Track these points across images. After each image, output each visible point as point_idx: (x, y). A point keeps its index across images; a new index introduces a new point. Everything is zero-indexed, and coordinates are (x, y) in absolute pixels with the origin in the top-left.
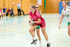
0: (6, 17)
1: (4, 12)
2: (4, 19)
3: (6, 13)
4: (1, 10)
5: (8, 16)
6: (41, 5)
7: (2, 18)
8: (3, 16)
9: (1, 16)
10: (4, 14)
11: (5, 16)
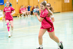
0: (31, 16)
1: (29, 10)
2: (29, 18)
3: (31, 12)
4: (25, 8)
5: (33, 15)
6: (69, 2)
7: (26, 17)
8: (27, 15)
9: (26, 15)
10: (29, 13)
11: (30, 14)
